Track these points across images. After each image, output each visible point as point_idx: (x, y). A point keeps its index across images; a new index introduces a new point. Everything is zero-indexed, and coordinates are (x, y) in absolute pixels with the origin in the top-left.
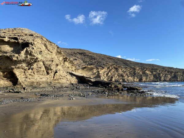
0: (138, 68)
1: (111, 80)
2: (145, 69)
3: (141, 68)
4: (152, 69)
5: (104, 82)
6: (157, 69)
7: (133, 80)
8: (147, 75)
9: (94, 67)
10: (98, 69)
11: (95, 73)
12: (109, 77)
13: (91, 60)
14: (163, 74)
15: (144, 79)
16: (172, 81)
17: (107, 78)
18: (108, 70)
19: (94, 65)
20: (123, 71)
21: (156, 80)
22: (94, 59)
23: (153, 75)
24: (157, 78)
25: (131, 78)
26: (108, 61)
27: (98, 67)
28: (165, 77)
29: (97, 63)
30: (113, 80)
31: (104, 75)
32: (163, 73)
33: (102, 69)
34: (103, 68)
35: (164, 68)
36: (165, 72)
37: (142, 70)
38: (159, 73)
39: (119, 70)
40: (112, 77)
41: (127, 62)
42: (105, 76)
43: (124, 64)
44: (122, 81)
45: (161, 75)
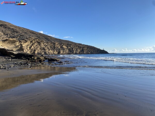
0: (57, 43)
1: (34, 53)
2: (63, 44)
3: (60, 43)
4: (68, 44)
5: (27, 55)
6: (71, 45)
7: (53, 53)
8: (64, 49)
9: (17, 40)
10: (21, 42)
11: (18, 46)
12: (32, 50)
13: (13, 33)
14: (75, 49)
15: (62, 52)
16: (81, 54)
17: (30, 51)
18: (31, 44)
19: (16, 38)
20: (45, 45)
21: (70, 53)
22: (17, 32)
23: (69, 49)
24: (71, 51)
25: (51, 51)
26: (31, 35)
27: (20, 40)
28: (76, 50)
29: (20, 37)
30: (36, 52)
31: (27, 48)
33: (25, 43)
34: (26, 41)
35: (75, 44)
36: (76, 47)
37: (60, 45)
38: (73, 48)
39: (41, 44)
40: (35, 50)
41: (49, 37)
42: (29, 49)
43: (46, 39)
44: (44, 54)
45: (74, 49)
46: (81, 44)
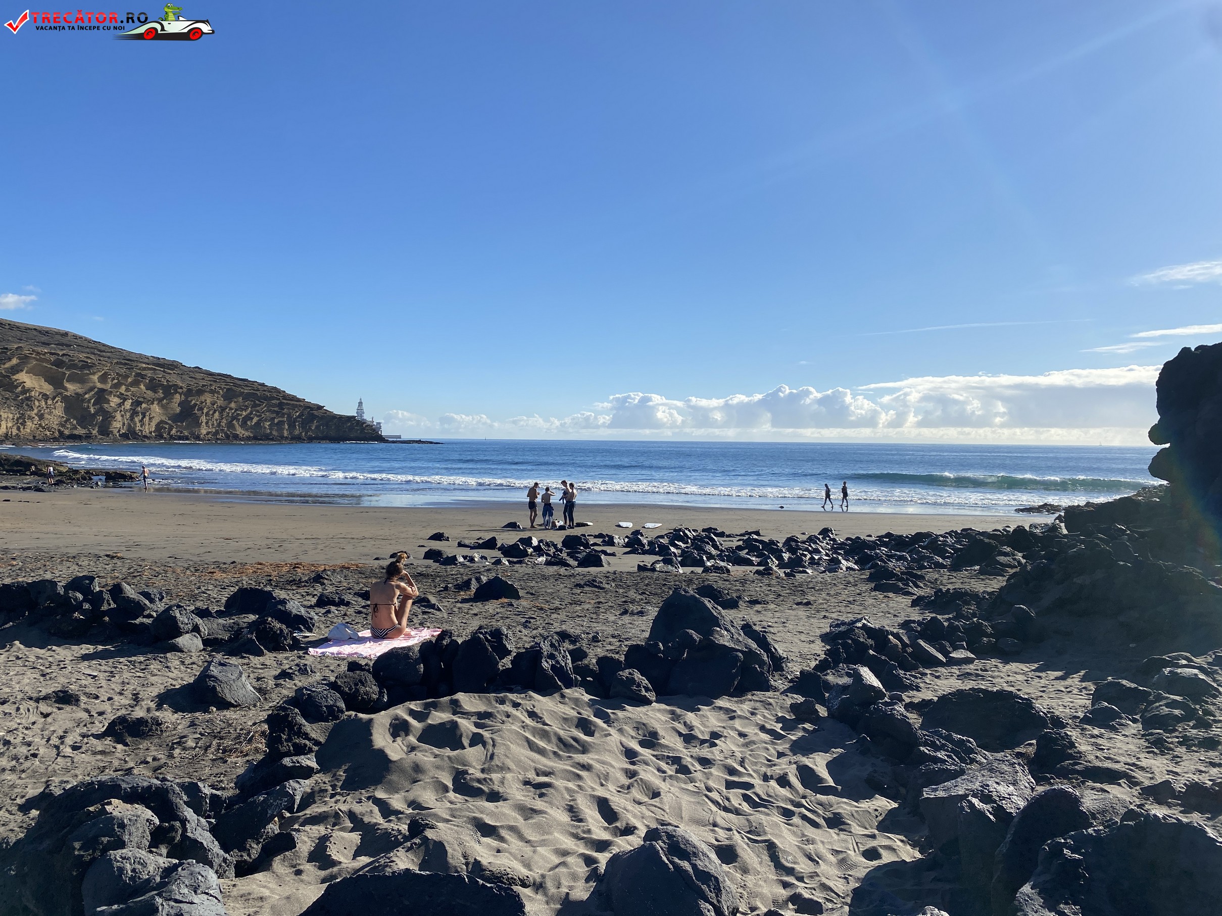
2: (14, 361)
4: (58, 364)
6: (86, 366)
14: (123, 398)
21: (80, 431)
23: (65, 399)
24: (85, 419)
28: (134, 413)
32: (123, 389)
35: (127, 360)
36: (136, 383)
38: (102, 391)
45: (114, 401)
46: (173, 366)
